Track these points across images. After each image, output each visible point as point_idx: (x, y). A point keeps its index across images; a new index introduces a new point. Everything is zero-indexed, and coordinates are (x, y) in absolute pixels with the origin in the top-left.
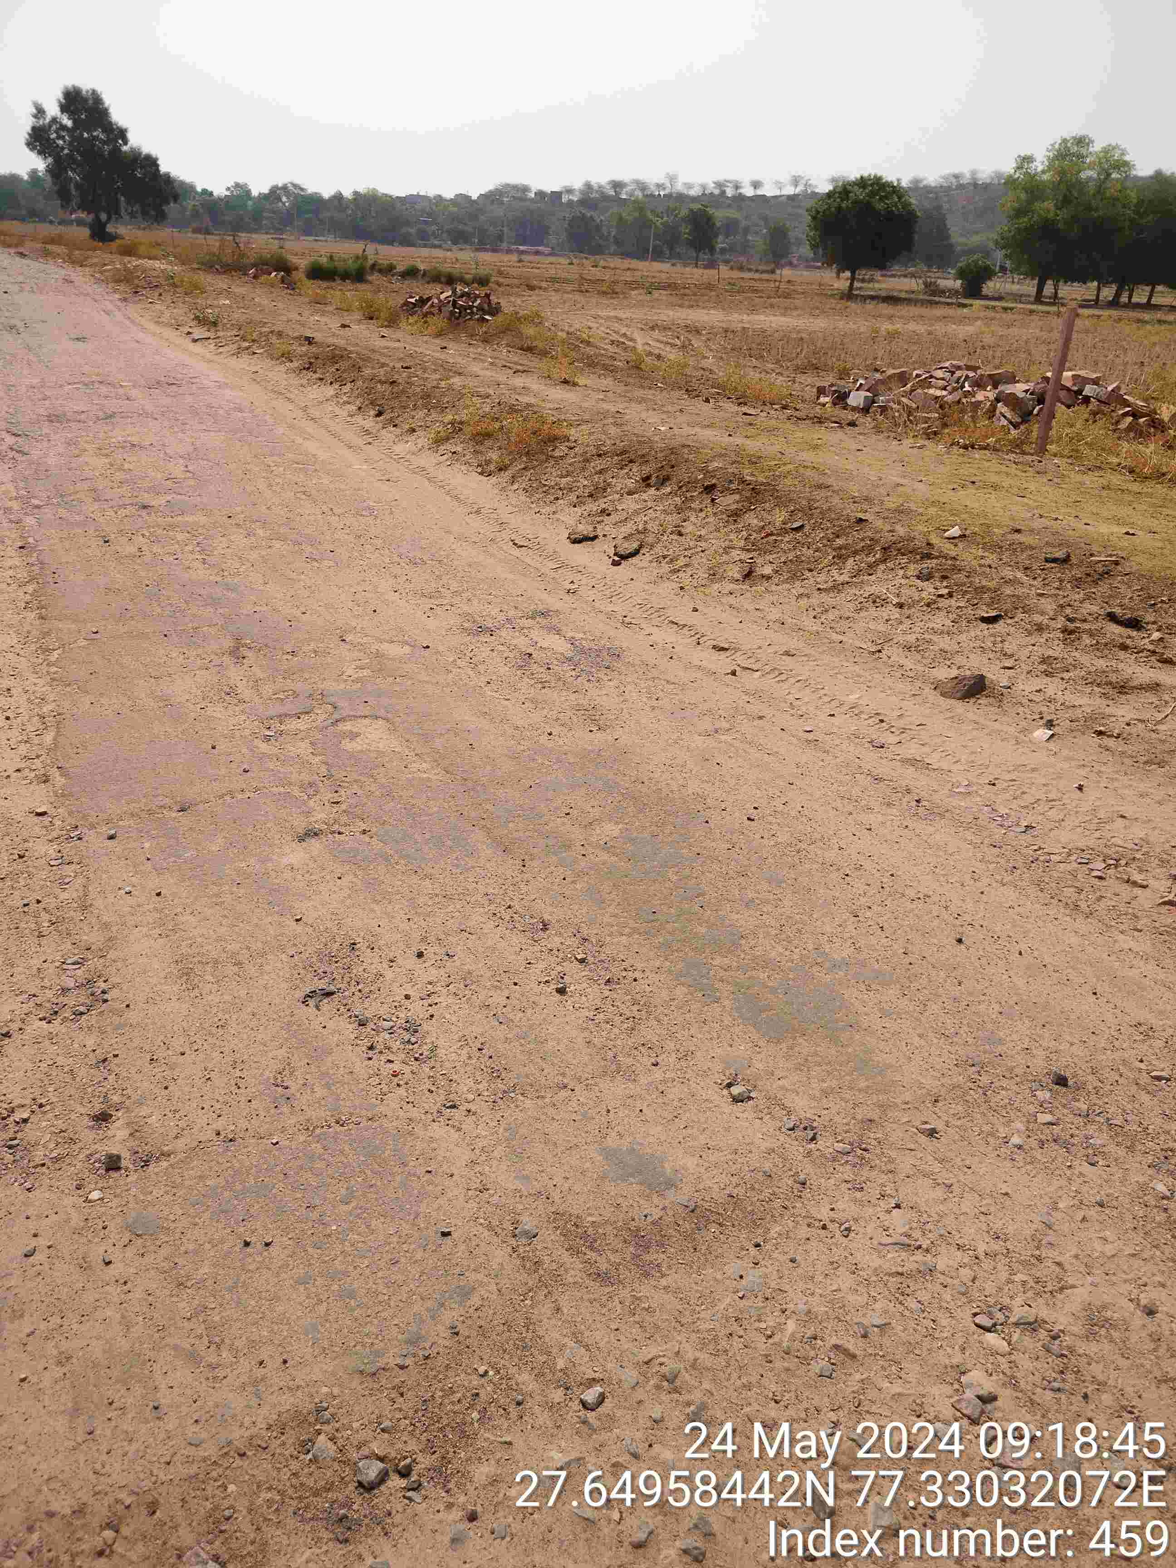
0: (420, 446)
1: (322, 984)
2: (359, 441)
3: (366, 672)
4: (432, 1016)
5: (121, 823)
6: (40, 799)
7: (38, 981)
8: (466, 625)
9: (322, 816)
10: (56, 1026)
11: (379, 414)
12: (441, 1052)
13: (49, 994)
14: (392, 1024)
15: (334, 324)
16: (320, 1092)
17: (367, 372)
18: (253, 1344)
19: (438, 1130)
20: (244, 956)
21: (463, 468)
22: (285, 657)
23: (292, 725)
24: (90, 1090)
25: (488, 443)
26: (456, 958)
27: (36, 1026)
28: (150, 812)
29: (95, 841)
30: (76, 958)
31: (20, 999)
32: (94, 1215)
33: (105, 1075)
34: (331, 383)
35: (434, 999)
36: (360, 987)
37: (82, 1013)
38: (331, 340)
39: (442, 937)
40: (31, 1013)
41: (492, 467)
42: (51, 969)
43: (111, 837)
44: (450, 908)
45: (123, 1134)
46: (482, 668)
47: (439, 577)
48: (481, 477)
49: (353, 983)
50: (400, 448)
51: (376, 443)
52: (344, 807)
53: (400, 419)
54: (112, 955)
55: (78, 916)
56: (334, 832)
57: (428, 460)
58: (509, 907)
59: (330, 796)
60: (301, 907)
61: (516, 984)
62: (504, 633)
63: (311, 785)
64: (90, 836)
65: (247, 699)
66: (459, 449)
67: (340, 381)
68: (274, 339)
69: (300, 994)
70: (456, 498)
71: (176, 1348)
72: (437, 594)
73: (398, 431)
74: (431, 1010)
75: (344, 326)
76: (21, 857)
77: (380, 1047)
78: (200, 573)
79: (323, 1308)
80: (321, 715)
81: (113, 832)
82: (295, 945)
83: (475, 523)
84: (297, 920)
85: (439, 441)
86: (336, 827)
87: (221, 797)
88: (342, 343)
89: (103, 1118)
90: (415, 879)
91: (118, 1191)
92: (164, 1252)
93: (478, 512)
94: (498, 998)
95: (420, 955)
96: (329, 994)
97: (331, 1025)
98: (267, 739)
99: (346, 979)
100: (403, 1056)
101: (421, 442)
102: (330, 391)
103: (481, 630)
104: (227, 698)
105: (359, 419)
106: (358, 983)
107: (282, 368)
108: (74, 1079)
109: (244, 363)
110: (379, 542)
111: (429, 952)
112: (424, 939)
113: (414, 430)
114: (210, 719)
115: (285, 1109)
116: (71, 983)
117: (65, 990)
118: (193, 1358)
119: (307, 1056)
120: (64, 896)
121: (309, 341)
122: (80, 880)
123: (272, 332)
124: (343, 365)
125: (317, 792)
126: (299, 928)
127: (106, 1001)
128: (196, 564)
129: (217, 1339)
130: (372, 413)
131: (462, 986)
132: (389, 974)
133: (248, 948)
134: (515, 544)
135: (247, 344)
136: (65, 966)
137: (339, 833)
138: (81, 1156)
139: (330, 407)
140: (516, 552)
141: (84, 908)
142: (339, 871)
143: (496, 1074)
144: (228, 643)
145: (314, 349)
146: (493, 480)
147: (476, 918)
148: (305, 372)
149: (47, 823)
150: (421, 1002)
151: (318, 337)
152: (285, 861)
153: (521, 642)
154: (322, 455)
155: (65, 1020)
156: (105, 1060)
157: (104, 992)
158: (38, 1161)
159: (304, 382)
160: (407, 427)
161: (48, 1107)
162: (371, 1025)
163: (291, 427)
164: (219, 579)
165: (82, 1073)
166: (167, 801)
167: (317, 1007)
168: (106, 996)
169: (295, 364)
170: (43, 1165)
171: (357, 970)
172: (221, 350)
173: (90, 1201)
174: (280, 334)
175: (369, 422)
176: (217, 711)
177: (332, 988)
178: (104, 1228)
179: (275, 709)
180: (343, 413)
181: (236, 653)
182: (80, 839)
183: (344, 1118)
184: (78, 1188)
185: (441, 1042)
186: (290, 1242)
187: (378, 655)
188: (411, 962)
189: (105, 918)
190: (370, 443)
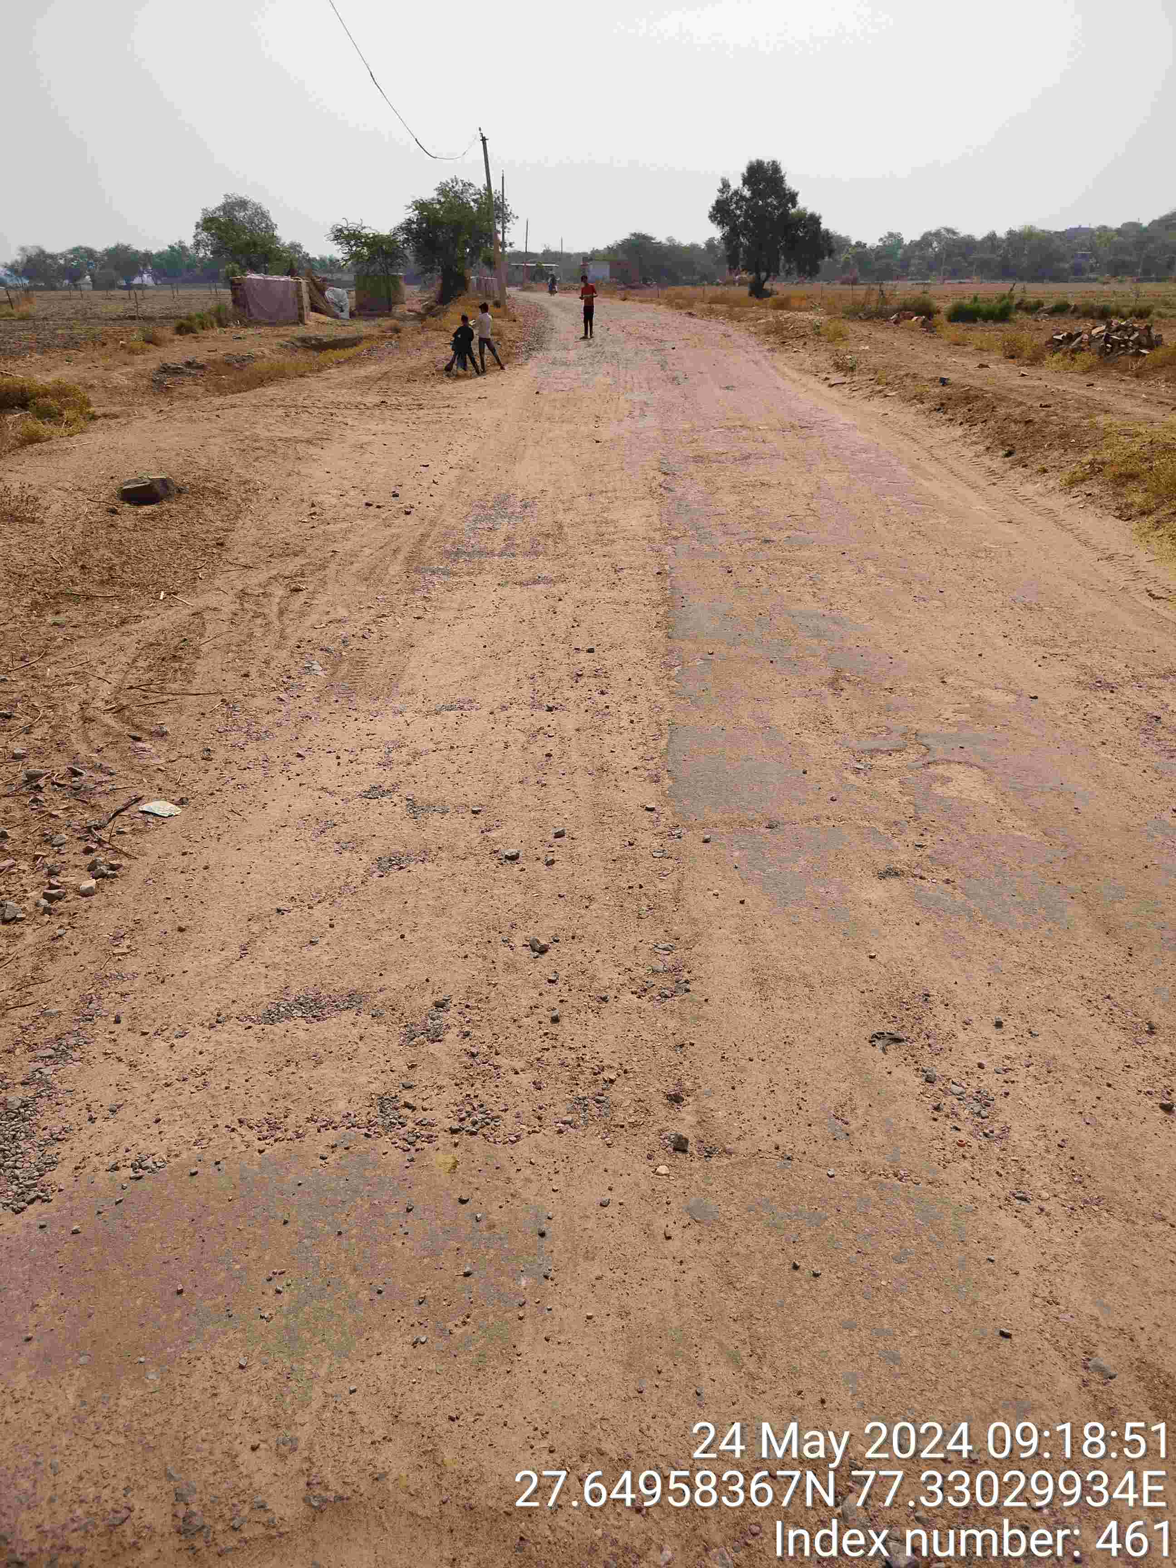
0: (1050, 487)
1: (891, 1028)
2: (983, 483)
3: (964, 717)
4: (1007, 1094)
5: (715, 829)
6: (649, 794)
7: (633, 958)
8: (1082, 678)
9: (904, 857)
10: (644, 1003)
11: (1009, 454)
12: (1015, 1136)
13: (642, 972)
14: (961, 1089)
15: (972, 364)
16: (880, 1139)
17: (1001, 411)
18: (794, 1373)
19: (1005, 1220)
20: (815, 980)
21: (1098, 511)
22: (882, 693)
23: (882, 761)
24: (667, 1069)
25: (1131, 485)
26: (1040, 1038)
27: (628, 998)
28: (742, 824)
29: (691, 840)
30: (666, 945)
31: (617, 970)
32: (659, 1188)
33: (682, 1060)
34: (961, 424)
35: (1010, 1076)
36: (931, 1041)
37: (666, 997)
38: (964, 381)
39: (1026, 1012)
40: (625, 984)
41: (1134, 511)
42: (645, 950)
43: (706, 841)
44: (1038, 983)
45: (691, 1119)
46: (1096, 727)
47: (1057, 626)
48: (1120, 522)
49: (923, 1035)
50: (1029, 489)
51: (1000, 483)
52: (928, 851)
53: (1031, 459)
54: (697, 949)
55: (670, 906)
56: (916, 876)
57: (1058, 502)
58: (1108, 997)
59: (913, 838)
60: (875, 946)
61: (1109, 1085)
62: (1128, 691)
63: (896, 823)
64: (689, 836)
65: (841, 730)
66: (1096, 491)
67: (971, 422)
68: (908, 381)
69: (867, 1033)
70: (1086, 543)
71: (721, 1344)
72: (1051, 643)
73: (1028, 471)
74: (1007, 1088)
75: (982, 366)
76: (631, 844)
77: (946, 1109)
78: (810, 605)
79: (865, 1362)
80: (912, 756)
81: (707, 836)
82: (866, 981)
83: (1106, 569)
84: (871, 957)
85: (1073, 482)
86: (917, 871)
87: (809, 820)
88: (977, 383)
89: (675, 1099)
90: (1000, 943)
91: (683, 1173)
92: (718, 1246)
93: (1110, 558)
94: (1087, 1095)
95: (999, 1025)
96: (898, 1040)
97: (898, 1073)
98: (857, 771)
99: (916, 1029)
100: (972, 1128)
101: (1051, 483)
102: (959, 431)
103: (1100, 685)
104: (822, 726)
105: (986, 460)
106: (928, 1037)
107: (913, 410)
108: (655, 1055)
109: (876, 406)
110: (991, 585)
111: (1008, 1024)
112: (1005, 1010)
113: (1045, 471)
114: (803, 745)
115: (843, 1144)
116: (660, 967)
117: (655, 972)
118: (734, 1360)
119: (870, 1096)
120: (661, 886)
121: (944, 382)
122: (675, 876)
123: (907, 375)
124: (979, 404)
125: (902, 832)
126: (872, 966)
127: (688, 991)
128: (808, 597)
129: (759, 1351)
130: (1002, 453)
131: (1044, 1070)
132: (962, 1036)
133: (821, 974)
134: (1150, 595)
135: (880, 388)
136: (657, 950)
137: (921, 878)
138: (654, 1129)
139: (956, 447)
140: (1150, 604)
141: (677, 900)
142: (919, 917)
143: (1077, 1179)
144: (829, 674)
145: (948, 390)
146: (1134, 525)
147: (1068, 1000)
148: (935, 413)
149: (654, 819)
150: (997, 1076)
151: (952, 377)
152: (863, 895)
153: (1148, 703)
154: (945, 496)
155: (652, 998)
156: (682, 1046)
157: (687, 982)
158: (618, 1121)
159: (933, 423)
160: (1039, 467)
161: (631, 1075)
162: (939, 1085)
163: (914, 467)
164: (827, 613)
165: (663, 1052)
166: (757, 816)
167: (884, 1050)
168: (688, 986)
169: (927, 405)
170: (622, 1126)
171: (929, 1023)
172: (855, 394)
173: (658, 1174)
174: (915, 377)
175: (997, 462)
176: (809, 738)
177: (900, 1035)
178: (668, 1203)
179: (869, 743)
180: (969, 453)
181: (834, 684)
182: (679, 837)
183: (902, 1172)
184: (649, 1157)
185: (1015, 1125)
186: (836, 1281)
187: (980, 700)
188: (989, 1031)
189: (694, 914)
190: (994, 484)
